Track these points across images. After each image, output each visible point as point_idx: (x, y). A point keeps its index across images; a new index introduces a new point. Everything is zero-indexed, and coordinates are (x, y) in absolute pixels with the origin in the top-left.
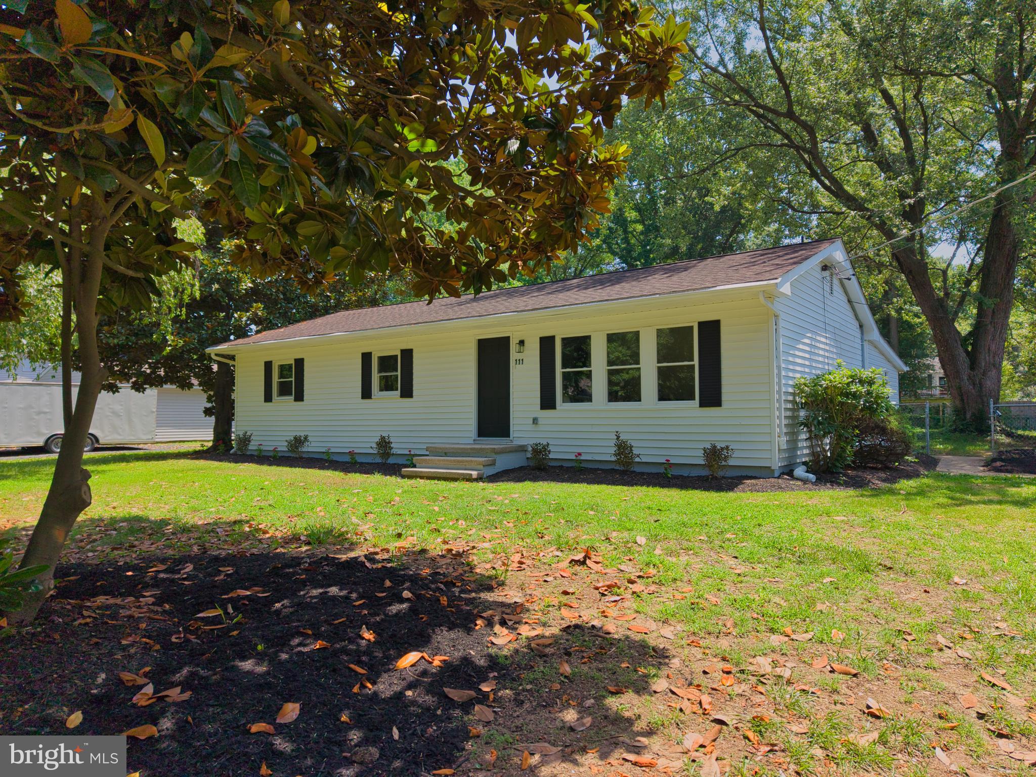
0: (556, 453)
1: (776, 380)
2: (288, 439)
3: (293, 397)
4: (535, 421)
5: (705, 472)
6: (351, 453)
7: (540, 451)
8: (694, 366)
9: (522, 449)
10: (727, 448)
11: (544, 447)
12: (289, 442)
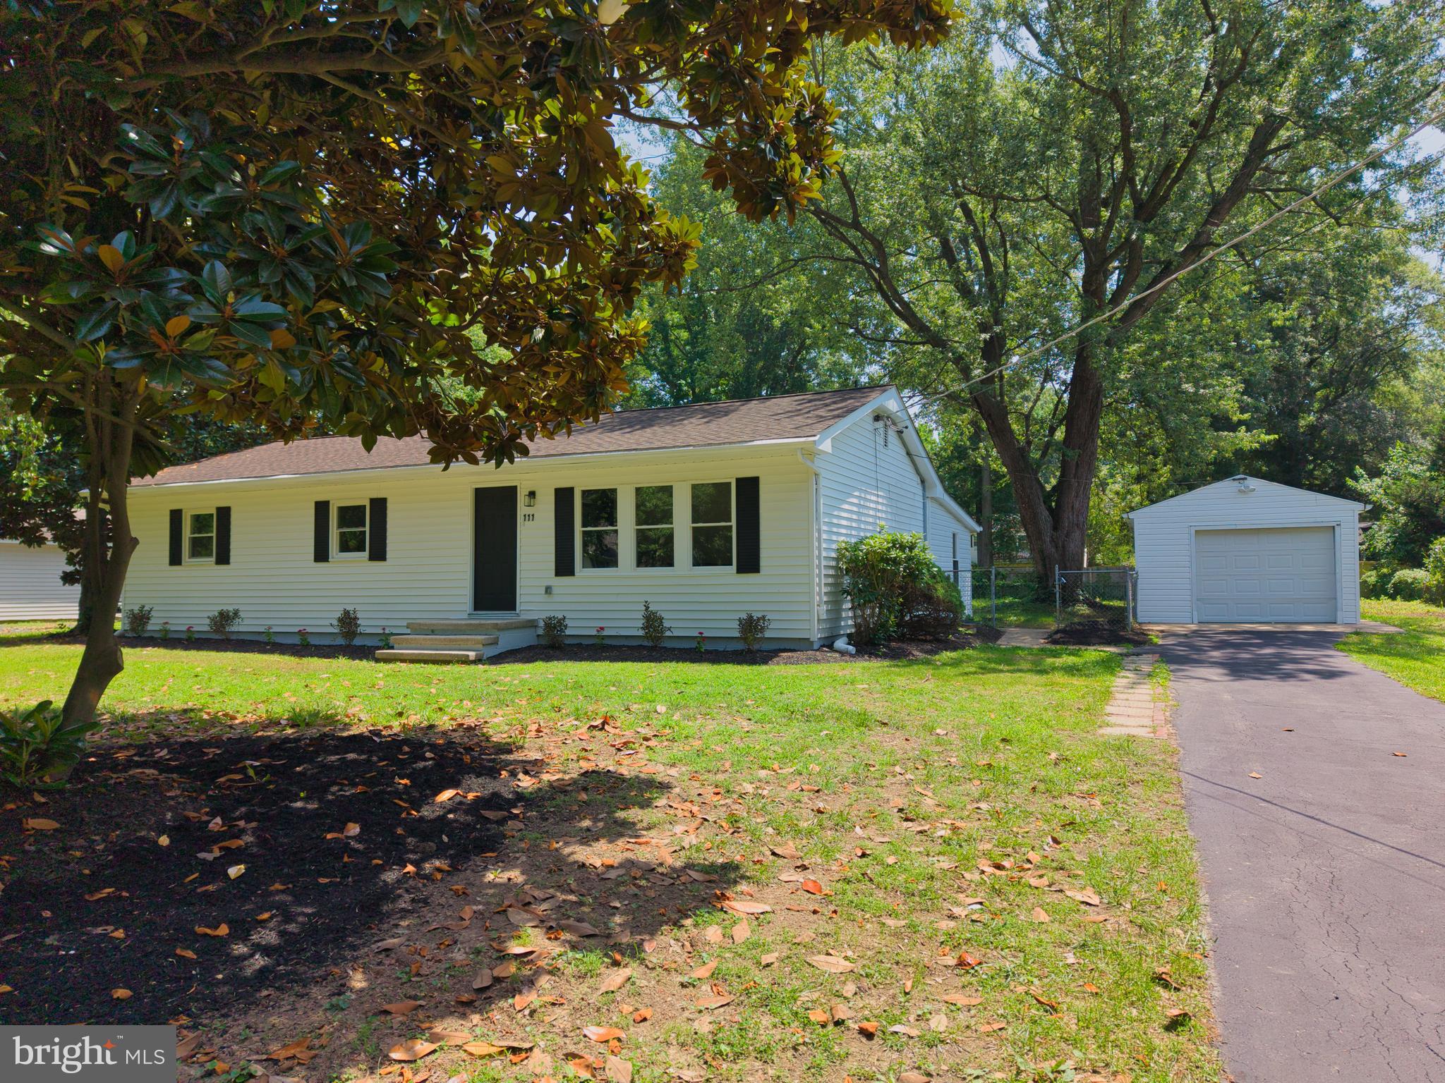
0: (574, 628)
1: (816, 544)
2: (211, 614)
3: (213, 559)
4: (548, 590)
5: (740, 646)
6: (301, 633)
7: (554, 626)
8: (731, 527)
9: (532, 624)
10: (764, 617)
11: (559, 621)
12: (212, 619)
